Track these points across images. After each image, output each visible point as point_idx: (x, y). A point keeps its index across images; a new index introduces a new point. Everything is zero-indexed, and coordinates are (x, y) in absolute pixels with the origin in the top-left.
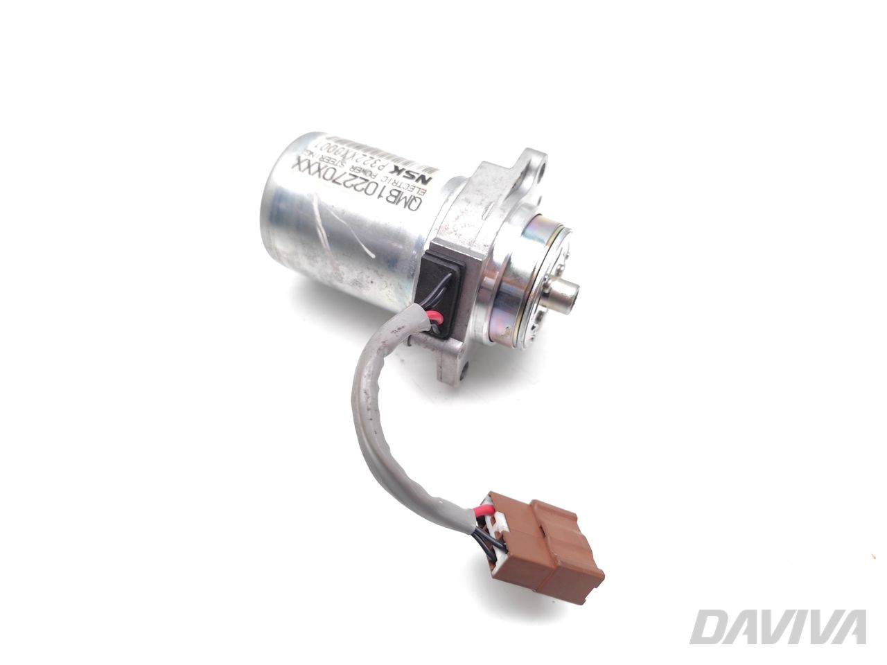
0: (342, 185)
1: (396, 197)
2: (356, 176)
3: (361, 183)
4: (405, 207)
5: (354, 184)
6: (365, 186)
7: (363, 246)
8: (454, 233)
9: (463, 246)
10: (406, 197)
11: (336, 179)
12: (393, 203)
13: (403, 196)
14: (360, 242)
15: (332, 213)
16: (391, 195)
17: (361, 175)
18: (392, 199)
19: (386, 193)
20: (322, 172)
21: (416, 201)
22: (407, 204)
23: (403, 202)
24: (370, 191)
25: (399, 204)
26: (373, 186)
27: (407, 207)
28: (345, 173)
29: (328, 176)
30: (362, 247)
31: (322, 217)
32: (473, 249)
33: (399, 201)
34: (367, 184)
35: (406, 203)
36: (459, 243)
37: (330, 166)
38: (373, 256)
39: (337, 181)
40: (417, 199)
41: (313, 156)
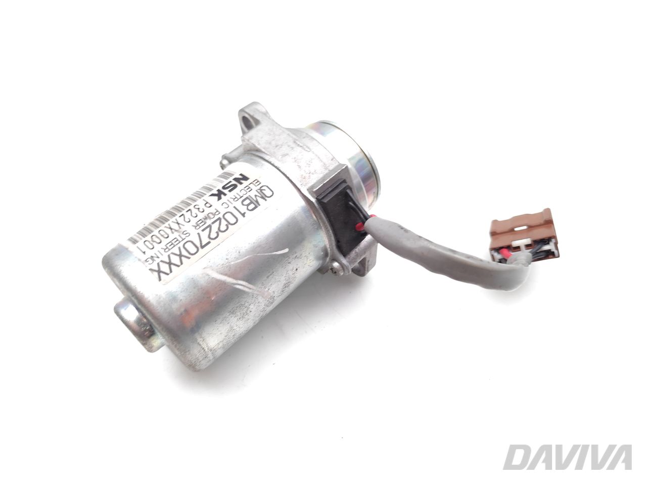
0: (212, 241)
1: (251, 202)
2: (210, 226)
3: (220, 224)
4: (266, 200)
5: (217, 230)
6: (224, 223)
7: (275, 253)
8: (311, 174)
9: (325, 174)
10: (256, 196)
11: (201, 244)
12: (256, 207)
13: (254, 197)
14: (270, 254)
15: (232, 263)
16: (248, 205)
17: (209, 222)
18: (251, 207)
19: (243, 209)
20: (184, 253)
21: (264, 190)
22: (264, 197)
23: (260, 200)
24: (233, 220)
25: (260, 203)
26: (228, 216)
27: (266, 198)
28: (198, 234)
29: (193, 249)
30: (275, 255)
31: (229, 276)
32: (331, 168)
33: (257, 201)
34: (223, 220)
35: (262, 198)
36: (321, 176)
37: (181, 245)
38: (286, 250)
39: (203, 244)
40: (263, 188)
41: (158, 257)
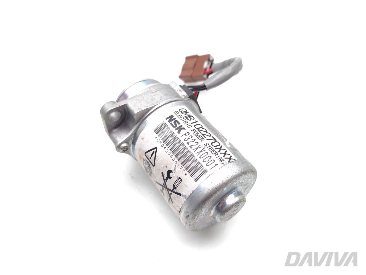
2: (203, 135)
3: (202, 131)
5: (205, 133)
11: (213, 140)
18: (191, 118)
20: (219, 147)
24: (200, 126)
25: (190, 114)
26: (197, 127)
28: (207, 139)
34: (199, 129)
37: (214, 148)
41: (221, 158)
